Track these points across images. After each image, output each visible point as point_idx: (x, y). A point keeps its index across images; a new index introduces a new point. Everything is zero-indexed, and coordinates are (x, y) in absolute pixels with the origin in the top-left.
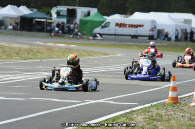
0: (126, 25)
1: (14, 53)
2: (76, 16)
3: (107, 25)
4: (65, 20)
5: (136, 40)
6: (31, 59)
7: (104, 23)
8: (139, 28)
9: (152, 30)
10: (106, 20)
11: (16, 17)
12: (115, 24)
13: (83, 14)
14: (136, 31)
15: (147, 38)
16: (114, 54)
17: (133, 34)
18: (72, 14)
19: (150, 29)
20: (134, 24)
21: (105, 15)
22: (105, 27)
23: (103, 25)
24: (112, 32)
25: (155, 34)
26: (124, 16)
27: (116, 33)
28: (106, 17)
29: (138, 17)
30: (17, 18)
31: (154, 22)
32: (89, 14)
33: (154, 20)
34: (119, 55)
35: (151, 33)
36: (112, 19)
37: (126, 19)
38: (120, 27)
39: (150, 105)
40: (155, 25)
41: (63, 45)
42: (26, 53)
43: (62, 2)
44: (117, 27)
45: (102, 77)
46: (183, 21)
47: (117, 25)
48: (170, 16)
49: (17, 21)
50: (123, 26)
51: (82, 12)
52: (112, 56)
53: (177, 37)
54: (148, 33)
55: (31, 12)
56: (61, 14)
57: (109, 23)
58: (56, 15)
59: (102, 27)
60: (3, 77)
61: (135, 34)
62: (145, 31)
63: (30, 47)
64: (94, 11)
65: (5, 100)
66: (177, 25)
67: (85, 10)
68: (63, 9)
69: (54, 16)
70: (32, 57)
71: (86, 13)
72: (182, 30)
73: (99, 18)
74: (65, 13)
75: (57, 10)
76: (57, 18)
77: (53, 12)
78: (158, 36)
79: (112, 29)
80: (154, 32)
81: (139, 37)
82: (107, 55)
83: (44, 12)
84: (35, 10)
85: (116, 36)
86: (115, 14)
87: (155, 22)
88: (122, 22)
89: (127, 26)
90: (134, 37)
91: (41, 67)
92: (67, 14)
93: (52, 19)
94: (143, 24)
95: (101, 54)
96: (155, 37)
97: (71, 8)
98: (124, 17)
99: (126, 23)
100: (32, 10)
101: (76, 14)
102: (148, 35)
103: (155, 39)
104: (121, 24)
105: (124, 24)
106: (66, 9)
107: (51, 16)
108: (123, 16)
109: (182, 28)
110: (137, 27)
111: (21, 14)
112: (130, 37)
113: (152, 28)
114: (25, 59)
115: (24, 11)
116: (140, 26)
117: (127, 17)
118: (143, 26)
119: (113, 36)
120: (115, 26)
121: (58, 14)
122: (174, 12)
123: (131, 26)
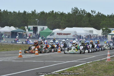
2: (38, 30)
4: (32, 32)
8: (68, 35)
11: (9, 32)
15: (73, 40)
17: (65, 38)
18: (35, 29)
27: (57, 38)
29: (67, 30)
31: (75, 32)
36: (55, 31)
38: (59, 35)
44: (58, 35)
46: (89, 31)
47: (58, 34)
48: (83, 29)
51: (40, 28)
55: (16, 29)
57: (54, 33)
59: (51, 35)
64: (46, 27)
67: (42, 27)
68: (31, 27)
69: (27, 30)
79: (55, 36)
83: (22, 29)
84: (17, 28)
86: (56, 29)
88: (60, 32)
89: (63, 34)
92: (33, 29)
93: (26, 32)
94: (70, 33)
97: (35, 26)
99: (62, 33)
100: (16, 28)
104: (60, 33)
107: (26, 30)
108: (60, 29)
110: (67, 35)
115: (13, 29)
116: (69, 34)
117: (62, 30)
118: (70, 34)
121: (29, 30)
122: (84, 27)
123: (65, 34)
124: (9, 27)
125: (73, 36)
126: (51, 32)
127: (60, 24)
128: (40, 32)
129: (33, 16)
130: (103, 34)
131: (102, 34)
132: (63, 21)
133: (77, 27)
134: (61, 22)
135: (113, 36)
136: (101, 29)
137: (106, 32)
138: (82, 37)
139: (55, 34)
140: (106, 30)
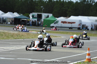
0: (67, 22)
1: (10, 36)
2: (42, 18)
3: (57, 22)
4: (36, 20)
5: (71, 29)
6: (19, 39)
7: (56, 21)
8: (73, 24)
9: (79, 25)
10: (57, 19)
13: (45, 17)
15: (77, 29)
16: (60, 37)
17: (70, 27)
18: (40, 17)
19: (78, 24)
20: (70, 22)
21: (56, 17)
22: (56, 23)
23: (55, 22)
24: (60, 26)
25: (81, 27)
27: (62, 26)
28: (57, 18)
29: (72, 18)
30: (13, 19)
32: (48, 17)
33: (81, 20)
34: (63, 37)
35: (79, 26)
36: (59, 19)
38: (63, 23)
39: (77, 62)
40: (81, 22)
41: (35, 32)
42: (16, 36)
43: (35, 11)
44: (62, 23)
45: (54, 48)
46: (95, 20)
47: (62, 22)
48: (88, 18)
49: (12, 20)
50: (65, 23)
51: (45, 16)
52: (59, 37)
53: (92, 28)
54: (77, 26)
56: (34, 16)
57: (58, 21)
58: (32, 17)
59: (55, 23)
60: (4, 48)
61: (71, 27)
62: (76, 25)
63: (18, 33)
64: (51, 15)
65: (4, 59)
66: (92, 23)
67: (46, 14)
68: (35, 14)
69: (31, 17)
70: (19, 38)
71: (47, 16)
72: (94, 25)
73: (53, 19)
74: (36, 16)
75: (33, 15)
76: (32, 18)
77: (31, 15)
78: (83, 28)
79: (60, 24)
80: (81, 26)
81: (73, 28)
82: (57, 37)
83: (26, 15)
85: (61, 28)
86: (61, 17)
87: (81, 21)
89: (67, 23)
90: (71, 28)
91: (23, 43)
92: (37, 16)
93: (30, 19)
95: (54, 36)
96: (81, 28)
97: (39, 13)
98: (66, 18)
99: (67, 21)
100: (20, 15)
101: (42, 16)
102: (78, 27)
103: (81, 29)
104: (64, 22)
105: (66, 22)
106: (37, 14)
107: (29, 17)
108: (65, 18)
109: (94, 24)
110: (72, 23)
111: (15, 17)
112: (69, 28)
113: (80, 24)
114: (16, 39)
115: (16, 15)
116: (74, 23)
117: (67, 18)
118: (75, 23)
119: (60, 28)
121: (33, 16)
122: (90, 16)
123: (69, 23)
124: (12, 13)
126: (56, 20)
127: (67, 12)
128: (44, 20)
129: (41, 3)
132: (70, 9)
133: (82, 16)
134: (69, 10)
139: (60, 22)
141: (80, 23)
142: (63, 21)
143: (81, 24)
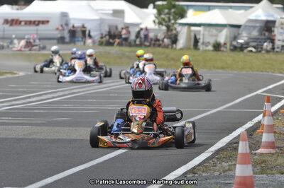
0: (20, 22)
8: (41, 27)
12: (2, 21)
14: (37, 30)
15: (55, 41)
20: (33, 19)
26: (17, 7)
27: (6, 36)
31: (64, 15)
33: (66, 13)
37: (20, 11)
38: (11, 25)
40: (67, 21)
46: (111, 12)
47: (6, 22)
48: (90, 6)
50: (16, 24)
66: (101, 20)
72: (110, 26)
81: (42, 41)
87: (67, 16)
88: (15, 17)
89: (23, 23)
94: (47, 19)
96: (67, 39)
98: (18, 9)
99: (21, 19)
103: (67, 43)
104: (13, 20)
105: (17, 21)
108: (15, 7)
109: (110, 23)
110: (38, 25)
116: (43, 22)
117: (22, 9)
118: (48, 22)
120: (4, 23)
123: (29, 23)
125: (57, 29)
130: (160, 23)
131: (154, 22)
135: (193, 28)
136: (151, 6)
137: (169, 14)
138: (87, 32)
140: (170, 9)
141: (64, 23)
142: (10, 19)
143: (67, 25)
